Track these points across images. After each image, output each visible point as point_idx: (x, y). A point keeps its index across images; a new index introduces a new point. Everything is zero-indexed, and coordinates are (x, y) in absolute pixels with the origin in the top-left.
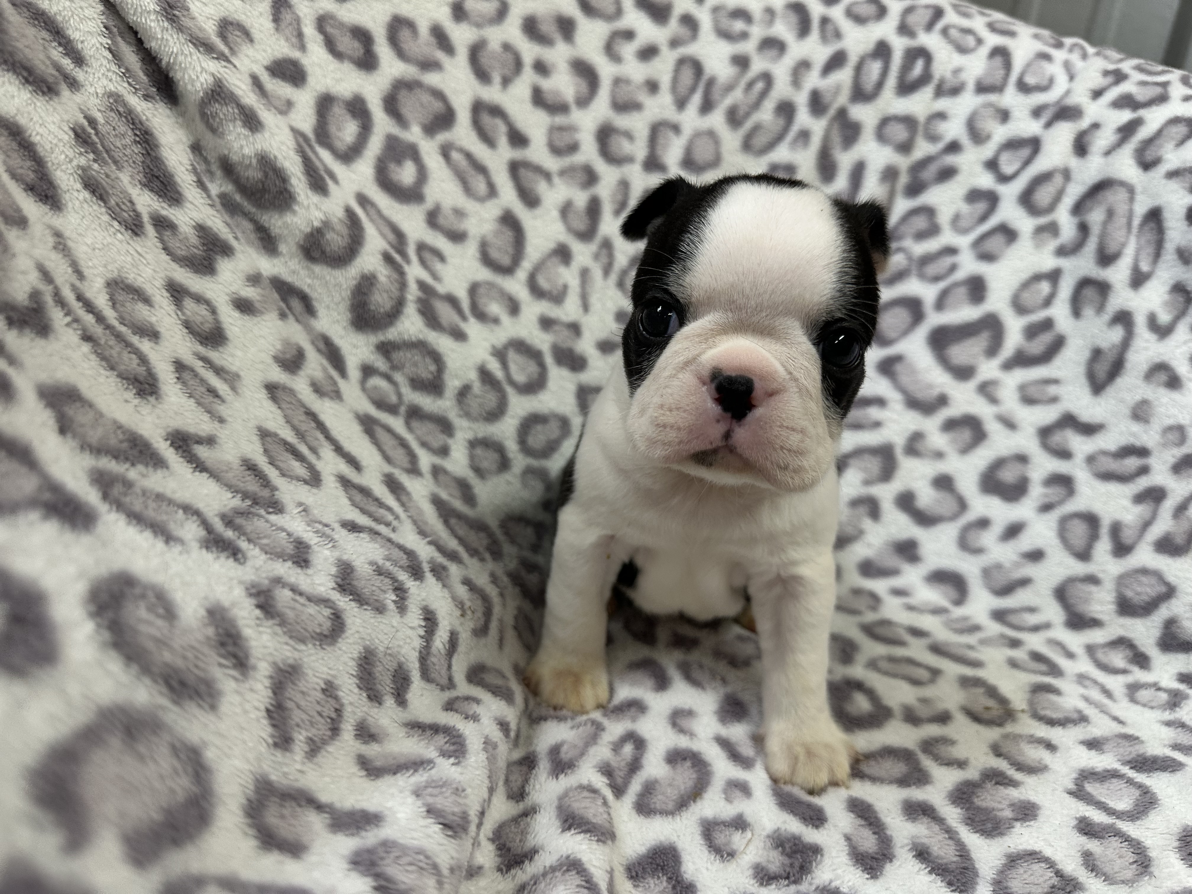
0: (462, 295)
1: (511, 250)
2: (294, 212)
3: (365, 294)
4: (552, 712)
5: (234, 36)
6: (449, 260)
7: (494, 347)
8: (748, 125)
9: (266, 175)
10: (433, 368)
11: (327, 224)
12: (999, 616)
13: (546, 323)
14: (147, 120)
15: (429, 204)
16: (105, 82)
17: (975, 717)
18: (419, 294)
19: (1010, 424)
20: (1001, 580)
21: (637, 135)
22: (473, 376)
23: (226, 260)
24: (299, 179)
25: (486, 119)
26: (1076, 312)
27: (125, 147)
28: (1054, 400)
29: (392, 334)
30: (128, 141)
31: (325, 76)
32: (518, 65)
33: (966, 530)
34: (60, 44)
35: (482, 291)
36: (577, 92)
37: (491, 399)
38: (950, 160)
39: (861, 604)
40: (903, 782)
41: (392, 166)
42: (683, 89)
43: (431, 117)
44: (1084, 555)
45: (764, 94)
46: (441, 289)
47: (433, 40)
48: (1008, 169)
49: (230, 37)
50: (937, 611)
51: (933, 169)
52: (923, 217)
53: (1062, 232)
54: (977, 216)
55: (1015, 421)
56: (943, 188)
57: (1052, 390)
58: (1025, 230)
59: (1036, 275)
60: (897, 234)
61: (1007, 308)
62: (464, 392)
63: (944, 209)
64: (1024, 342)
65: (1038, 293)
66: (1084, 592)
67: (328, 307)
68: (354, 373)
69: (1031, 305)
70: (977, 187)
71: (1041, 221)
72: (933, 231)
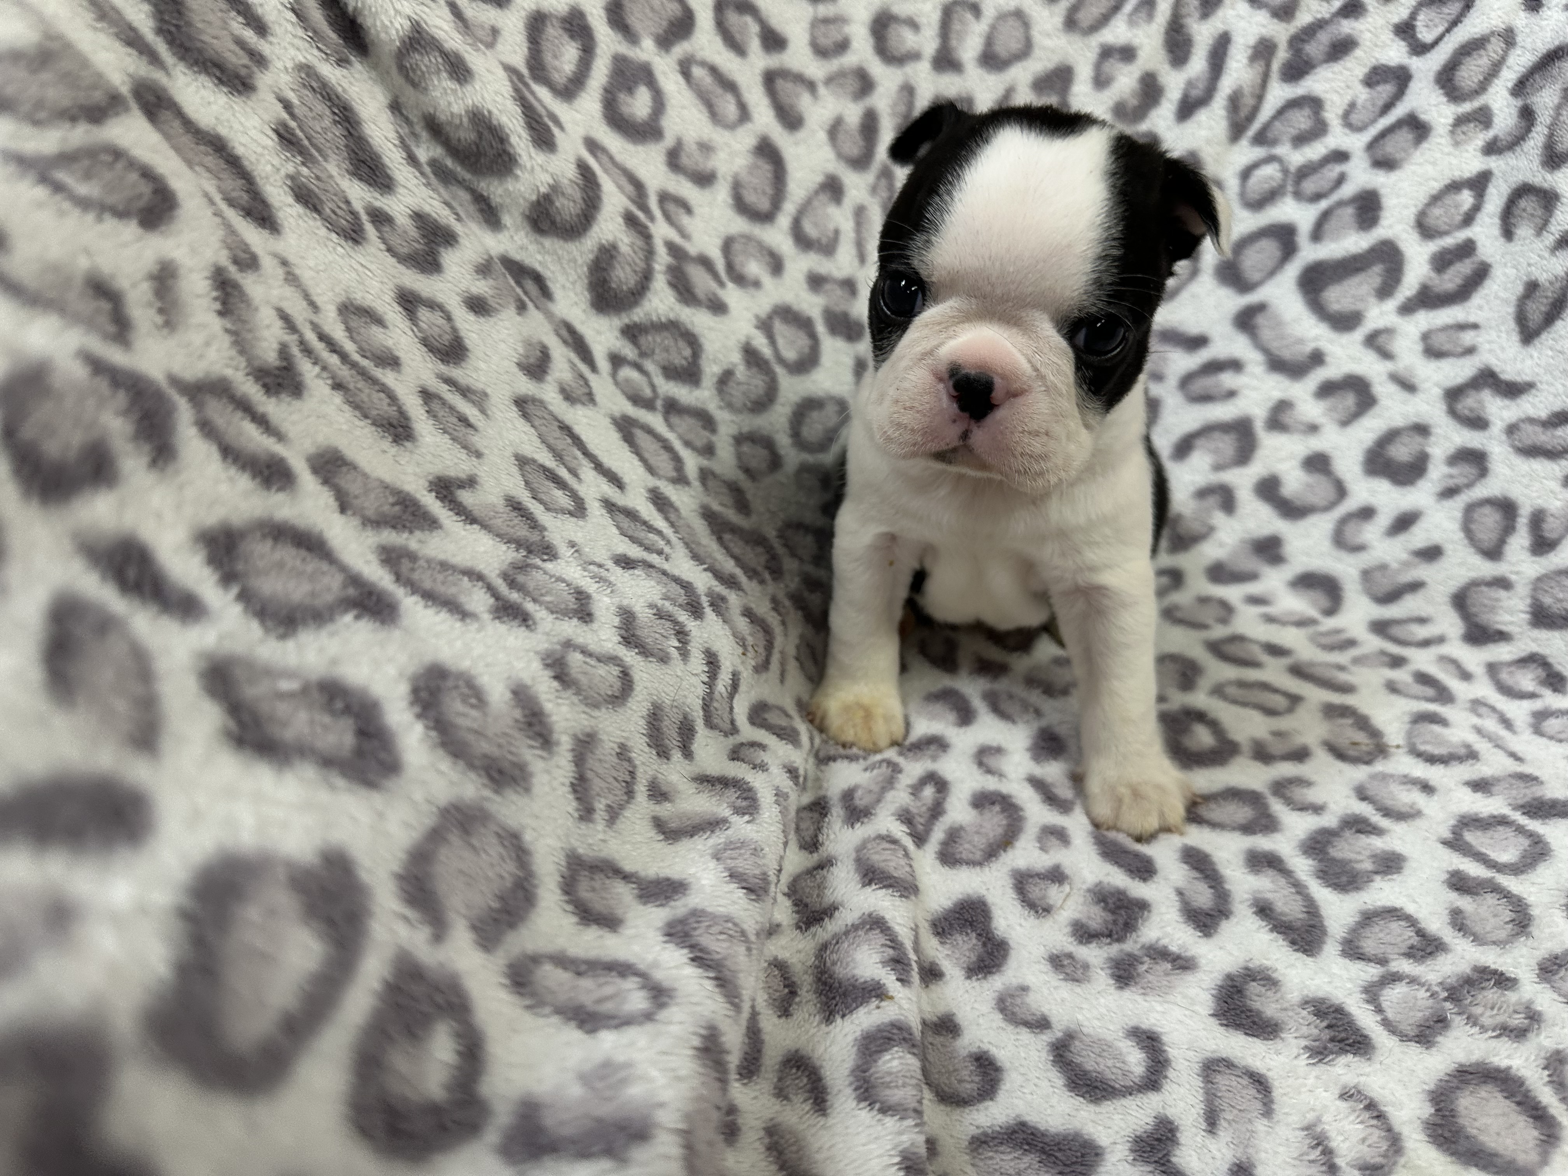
0: (716, 253)
1: (769, 190)
2: (517, 177)
3: (605, 270)
4: (841, 751)
6: (696, 210)
7: (757, 317)
9: (480, 134)
10: (687, 352)
11: (555, 188)
12: (1380, 627)
13: (816, 282)
14: (344, 91)
15: (669, 140)
17: (1339, 754)
18: (669, 260)
19: (1407, 386)
20: (1385, 584)
21: (924, 22)
22: (736, 357)
23: (451, 251)
24: (520, 137)
25: (733, 20)
26: (1508, 233)
27: (325, 129)
28: (1470, 351)
29: (638, 315)
33: (1343, 521)
34: (239, 13)
35: (737, 246)
37: (758, 385)
38: (1347, 27)
39: (1207, 615)
40: (1247, 829)
41: (622, 97)
43: (664, 24)
44: (1493, 553)
46: (692, 249)
48: (1425, 35)
50: (1302, 623)
51: (1324, 38)
52: (1307, 111)
53: (1496, 120)
54: (1380, 103)
55: (1416, 381)
56: (1337, 67)
57: (1468, 338)
58: (1443, 120)
59: (1454, 182)
60: (1270, 135)
61: (1410, 231)
62: (725, 378)
63: (1335, 98)
64: (1433, 275)
65: (1457, 206)
66: (1490, 599)
67: (564, 287)
68: (603, 364)
69: (1445, 223)
70: (1384, 62)
71: (1467, 107)
72: (1319, 129)
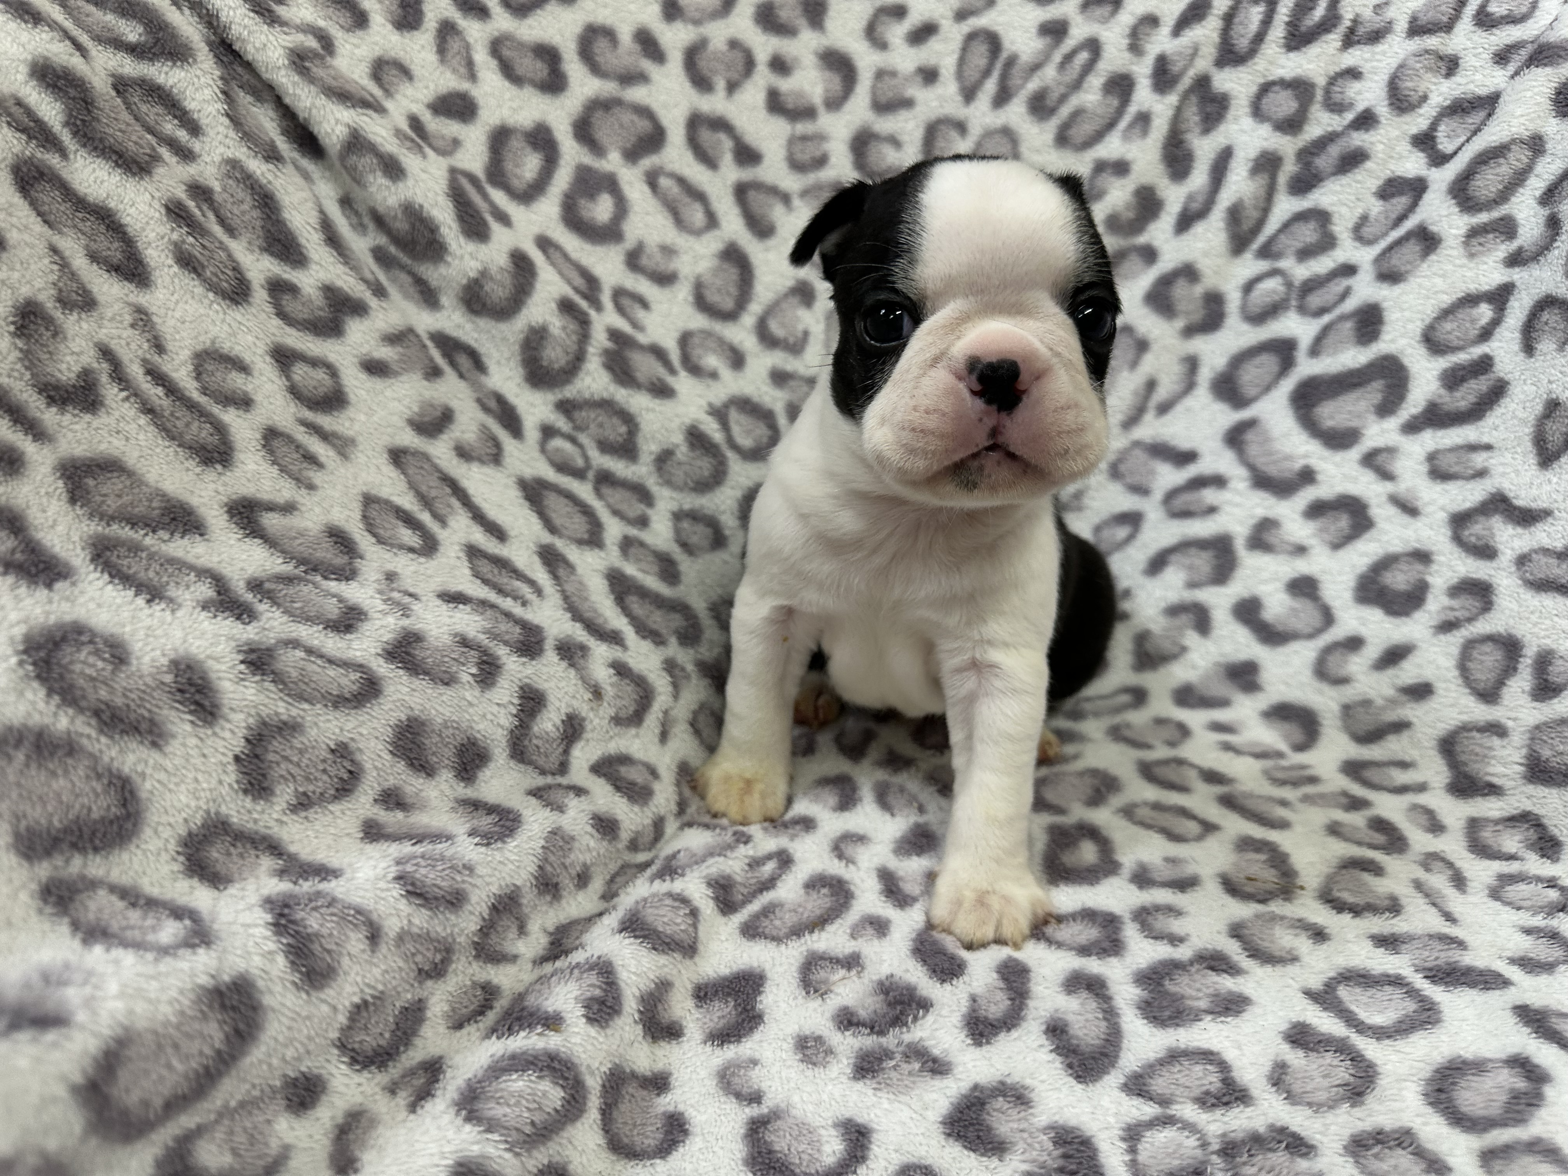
0: (671, 345)
1: (734, 291)
2: (449, 264)
3: (535, 349)
5: (391, 75)
6: (653, 306)
7: (710, 405)
8: (1065, 111)
9: (413, 226)
10: (623, 429)
11: (484, 273)
12: (1354, 769)
13: (780, 378)
14: (270, 182)
15: (630, 242)
16: (222, 149)
17: (1232, 887)
18: (609, 344)
19: (1408, 509)
20: (1367, 722)
21: (904, 138)
22: (678, 438)
23: (357, 320)
24: (450, 228)
25: (706, 136)
26: (1529, 348)
27: (243, 213)
28: (1481, 474)
29: (570, 392)
30: (246, 207)
31: (500, 106)
32: (749, 64)
33: (1327, 651)
34: (175, 117)
35: (696, 340)
36: (827, 91)
37: (704, 466)
38: (1359, 139)
39: (1156, 736)
41: (583, 202)
42: (972, 74)
43: (633, 139)
44: (1489, 695)
45: (1088, 68)
46: (643, 339)
47: (637, 48)
48: (1445, 145)
49: (386, 78)
50: (1264, 754)
51: (1334, 151)
52: (1312, 225)
53: (1521, 231)
54: (1394, 216)
55: (1419, 504)
56: (1345, 180)
57: (1479, 459)
58: (1454, 231)
59: (1469, 295)
60: (1274, 249)
61: (1417, 345)
62: (664, 458)
63: (1344, 210)
64: (1443, 391)
65: (1473, 321)
66: (1481, 745)
67: (499, 363)
68: (532, 433)
69: (1458, 338)
70: (1399, 174)
71: (1483, 217)
72: (1327, 242)
